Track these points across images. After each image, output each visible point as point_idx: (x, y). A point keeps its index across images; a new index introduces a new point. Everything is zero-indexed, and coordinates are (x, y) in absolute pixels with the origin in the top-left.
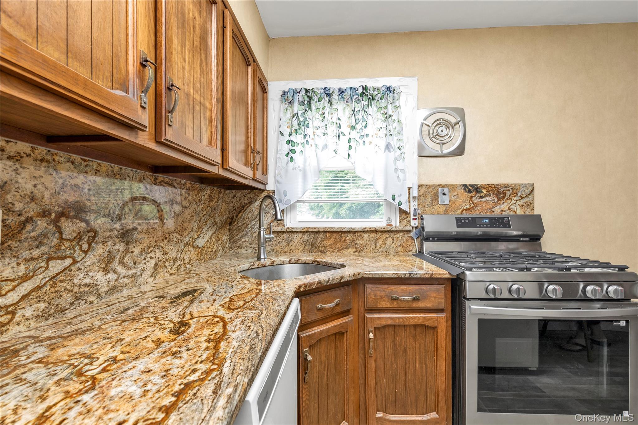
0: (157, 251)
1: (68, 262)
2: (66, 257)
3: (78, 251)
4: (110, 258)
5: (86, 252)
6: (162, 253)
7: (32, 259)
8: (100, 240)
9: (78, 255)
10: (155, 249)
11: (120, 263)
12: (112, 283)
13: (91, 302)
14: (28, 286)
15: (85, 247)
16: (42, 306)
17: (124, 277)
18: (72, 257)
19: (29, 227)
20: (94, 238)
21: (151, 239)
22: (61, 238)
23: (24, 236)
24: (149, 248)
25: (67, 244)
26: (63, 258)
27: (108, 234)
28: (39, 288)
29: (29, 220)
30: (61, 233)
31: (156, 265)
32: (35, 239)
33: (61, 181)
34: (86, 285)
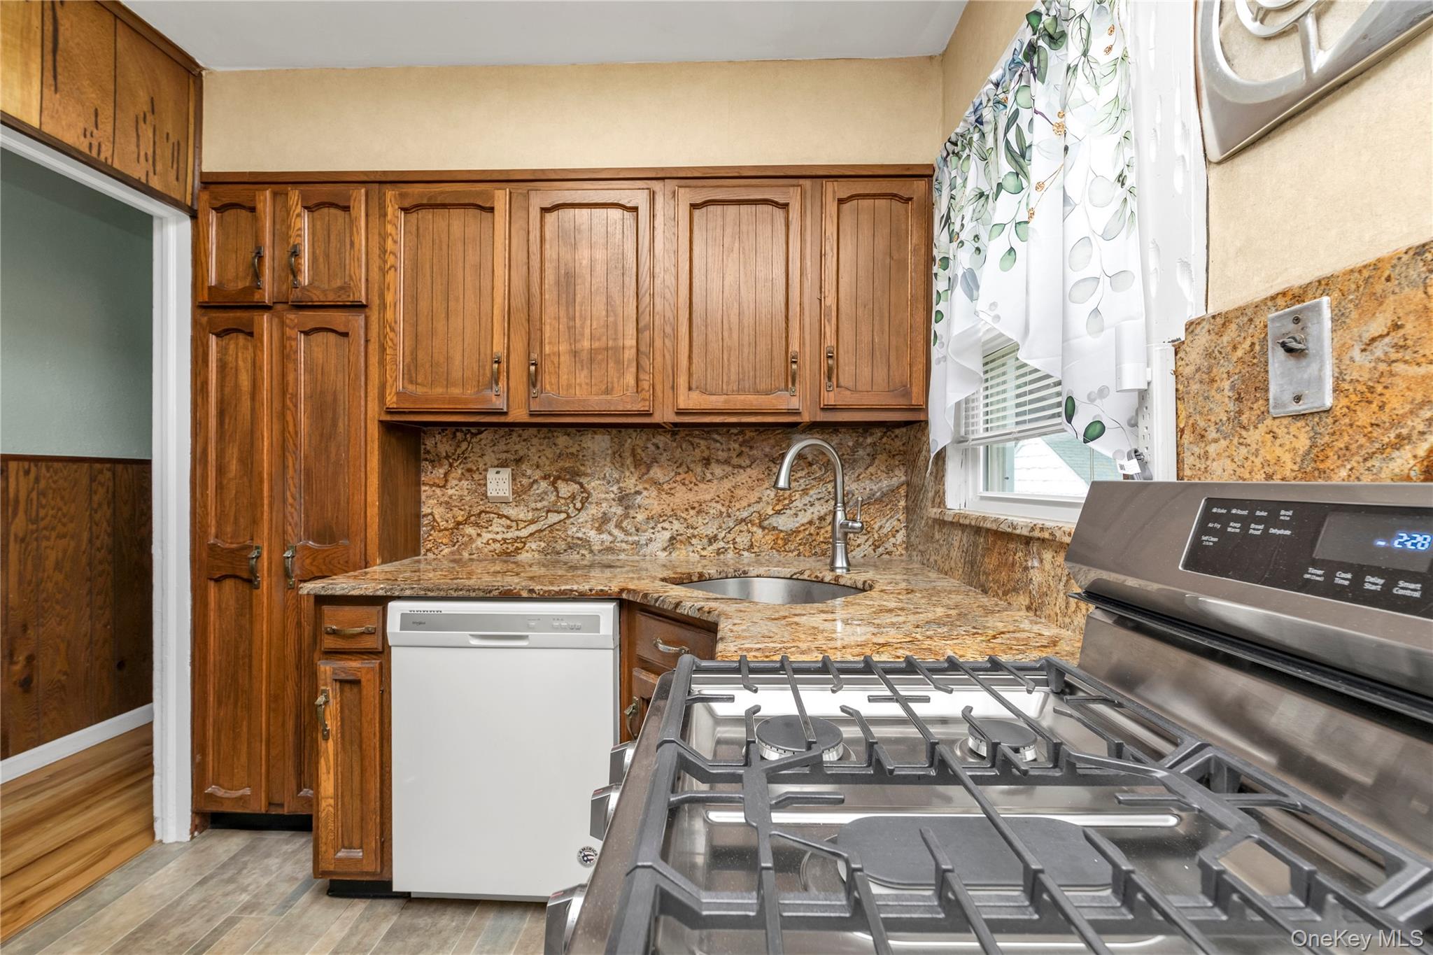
0: (675, 522)
1: (563, 516)
2: (561, 512)
3: (572, 508)
4: (605, 519)
5: (579, 510)
6: (685, 525)
7: (537, 509)
8: (594, 501)
9: (571, 510)
10: (671, 519)
11: (616, 526)
12: (607, 544)
13: (583, 555)
14: (533, 528)
15: (579, 505)
16: (543, 544)
17: (622, 541)
18: (566, 512)
19: (535, 487)
20: (587, 498)
21: (665, 506)
22: (558, 496)
23: (532, 493)
24: (661, 516)
25: (562, 501)
26: (559, 512)
27: (603, 496)
28: (540, 531)
29: (535, 481)
30: (558, 493)
31: (672, 538)
32: (539, 495)
33: (558, 451)
34: (578, 538)
